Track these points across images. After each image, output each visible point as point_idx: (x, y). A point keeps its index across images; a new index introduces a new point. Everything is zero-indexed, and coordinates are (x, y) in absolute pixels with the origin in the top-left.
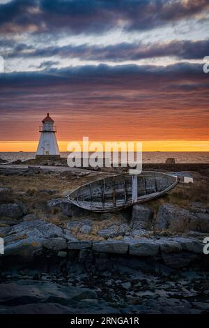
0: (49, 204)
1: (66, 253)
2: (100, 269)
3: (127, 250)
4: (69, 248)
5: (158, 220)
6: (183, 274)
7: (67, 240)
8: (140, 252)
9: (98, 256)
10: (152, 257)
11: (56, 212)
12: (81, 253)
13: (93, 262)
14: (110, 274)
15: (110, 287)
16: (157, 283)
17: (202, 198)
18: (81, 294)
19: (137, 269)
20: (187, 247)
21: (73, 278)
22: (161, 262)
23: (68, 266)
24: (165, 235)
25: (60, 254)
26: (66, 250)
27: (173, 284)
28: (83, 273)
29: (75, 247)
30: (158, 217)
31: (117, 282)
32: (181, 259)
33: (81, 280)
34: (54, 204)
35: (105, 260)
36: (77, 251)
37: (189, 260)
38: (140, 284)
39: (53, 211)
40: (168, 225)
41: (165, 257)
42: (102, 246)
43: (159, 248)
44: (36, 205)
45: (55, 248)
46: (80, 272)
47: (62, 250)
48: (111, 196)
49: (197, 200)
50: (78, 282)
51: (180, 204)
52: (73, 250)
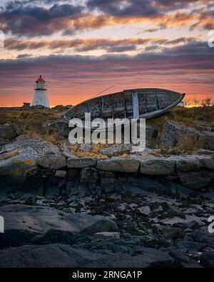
0: (44, 125)
1: (64, 172)
2: (107, 190)
3: (137, 168)
4: (69, 166)
6: (206, 195)
7: (67, 158)
8: (154, 170)
9: (104, 176)
10: (167, 176)
11: (51, 132)
12: (83, 172)
13: (99, 183)
14: (120, 197)
16: (180, 207)
17: (205, 116)
19: (151, 190)
20: (207, 164)
21: (76, 201)
22: (178, 181)
23: (67, 189)
25: (58, 173)
26: (65, 168)
28: (87, 195)
29: (76, 165)
30: (162, 135)
31: (132, 205)
32: (200, 178)
33: (86, 204)
34: (49, 124)
35: (113, 180)
36: (79, 170)
37: (209, 179)
38: (161, 208)
39: (48, 132)
40: (175, 143)
41: (182, 177)
42: (109, 163)
43: (175, 165)
44: (30, 127)
45: (52, 167)
46: (83, 194)
47: (60, 169)
50: (82, 206)
51: (185, 122)
52: (74, 168)
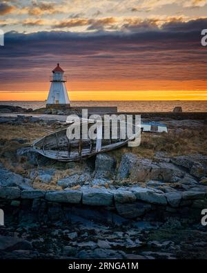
0: (18, 153)
1: (18, 202)
2: (53, 218)
3: (80, 199)
4: (23, 197)
5: (120, 170)
6: (135, 224)
8: (94, 202)
9: (51, 206)
10: (106, 206)
11: (23, 160)
12: (34, 202)
13: (46, 211)
14: (60, 224)
15: (56, 237)
16: (105, 233)
18: (15, 245)
19: (90, 219)
20: (142, 197)
21: (22, 227)
22: (115, 211)
23: (20, 216)
24: (125, 185)
25: (14, 203)
26: (19, 199)
27: (120, 234)
28: (34, 222)
29: (29, 196)
30: (120, 167)
31: (64, 232)
32: (135, 209)
33: (29, 229)
34: (22, 153)
35: (58, 210)
36: (31, 200)
37: (142, 210)
38: (86, 234)
39: (20, 160)
40: (128, 175)
41: (118, 207)
42: (56, 195)
43: (113, 197)
44: (6, 154)
45: (8, 197)
46: (31, 221)
47: (15, 199)
48: (77, 145)
49: (162, 150)
50: (26, 231)
51: (142, 154)
52: (26, 199)
